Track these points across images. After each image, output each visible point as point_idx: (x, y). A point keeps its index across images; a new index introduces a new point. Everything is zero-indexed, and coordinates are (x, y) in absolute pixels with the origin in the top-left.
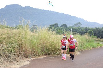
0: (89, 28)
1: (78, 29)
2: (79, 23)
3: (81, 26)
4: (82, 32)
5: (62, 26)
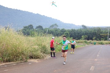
0: (65, 29)
1: (54, 31)
2: (56, 24)
3: (58, 28)
5: (37, 27)
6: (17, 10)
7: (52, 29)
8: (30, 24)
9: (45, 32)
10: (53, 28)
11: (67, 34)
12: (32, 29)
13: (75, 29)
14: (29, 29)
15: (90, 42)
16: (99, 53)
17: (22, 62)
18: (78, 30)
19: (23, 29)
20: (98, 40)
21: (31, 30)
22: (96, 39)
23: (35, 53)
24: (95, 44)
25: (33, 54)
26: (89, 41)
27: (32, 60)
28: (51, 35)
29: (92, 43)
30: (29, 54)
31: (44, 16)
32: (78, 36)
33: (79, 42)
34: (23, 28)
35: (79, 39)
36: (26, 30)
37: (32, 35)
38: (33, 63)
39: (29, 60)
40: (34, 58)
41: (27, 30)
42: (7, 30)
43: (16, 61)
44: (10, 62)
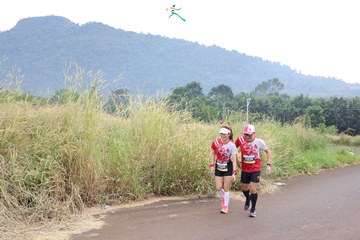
1: (271, 104)
2: (276, 80)
4: (286, 112)
5: (215, 91)
7: (263, 96)
8: (190, 81)
9: (241, 106)
10: (268, 92)
11: (316, 113)
18: (355, 101)
31: (234, 51)
32: (354, 122)
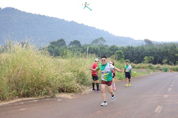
0: (117, 46)
1: (99, 50)
2: (102, 38)
3: (105, 44)
5: (72, 43)
6: (39, 15)
7: (95, 46)
9: (84, 51)
10: (98, 44)
11: (120, 53)
12: (64, 46)
13: (133, 46)
14: (59, 46)
15: (158, 67)
16: (172, 85)
17: (47, 98)
18: (138, 48)
19: (50, 46)
20: (171, 65)
21: (61, 48)
22: (168, 63)
23: (67, 84)
24: (166, 70)
25: (64, 85)
26: (156, 66)
27: (63, 95)
28: (94, 55)
29: (161, 70)
30: (59, 85)
31: (82, 24)
32: (138, 58)
33: (139, 68)
34: (49, 44)
35: (140, 62)
36: (53, 48)
37: (64, 55)
38: (64, 99)
39: (58, 95)
40: (67, 92)
41: (56, 48)
42: (24, 48)
43: (38, 95)
44: (29, 97)
